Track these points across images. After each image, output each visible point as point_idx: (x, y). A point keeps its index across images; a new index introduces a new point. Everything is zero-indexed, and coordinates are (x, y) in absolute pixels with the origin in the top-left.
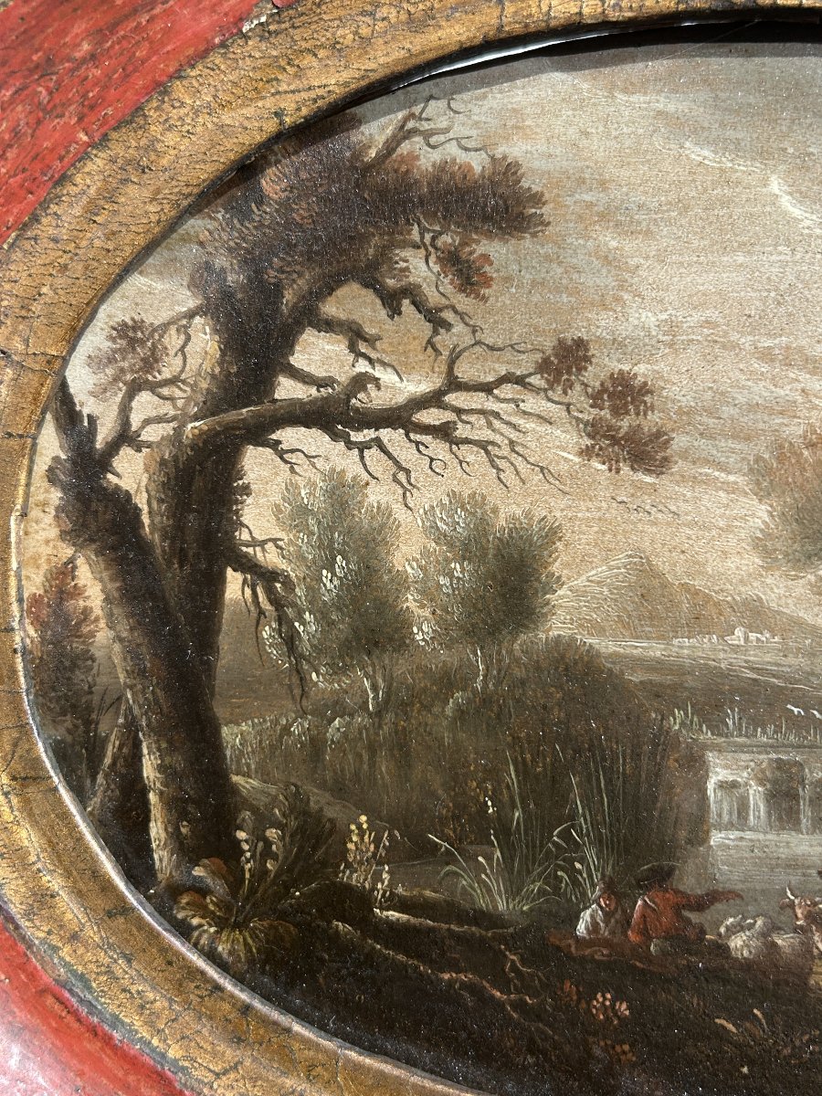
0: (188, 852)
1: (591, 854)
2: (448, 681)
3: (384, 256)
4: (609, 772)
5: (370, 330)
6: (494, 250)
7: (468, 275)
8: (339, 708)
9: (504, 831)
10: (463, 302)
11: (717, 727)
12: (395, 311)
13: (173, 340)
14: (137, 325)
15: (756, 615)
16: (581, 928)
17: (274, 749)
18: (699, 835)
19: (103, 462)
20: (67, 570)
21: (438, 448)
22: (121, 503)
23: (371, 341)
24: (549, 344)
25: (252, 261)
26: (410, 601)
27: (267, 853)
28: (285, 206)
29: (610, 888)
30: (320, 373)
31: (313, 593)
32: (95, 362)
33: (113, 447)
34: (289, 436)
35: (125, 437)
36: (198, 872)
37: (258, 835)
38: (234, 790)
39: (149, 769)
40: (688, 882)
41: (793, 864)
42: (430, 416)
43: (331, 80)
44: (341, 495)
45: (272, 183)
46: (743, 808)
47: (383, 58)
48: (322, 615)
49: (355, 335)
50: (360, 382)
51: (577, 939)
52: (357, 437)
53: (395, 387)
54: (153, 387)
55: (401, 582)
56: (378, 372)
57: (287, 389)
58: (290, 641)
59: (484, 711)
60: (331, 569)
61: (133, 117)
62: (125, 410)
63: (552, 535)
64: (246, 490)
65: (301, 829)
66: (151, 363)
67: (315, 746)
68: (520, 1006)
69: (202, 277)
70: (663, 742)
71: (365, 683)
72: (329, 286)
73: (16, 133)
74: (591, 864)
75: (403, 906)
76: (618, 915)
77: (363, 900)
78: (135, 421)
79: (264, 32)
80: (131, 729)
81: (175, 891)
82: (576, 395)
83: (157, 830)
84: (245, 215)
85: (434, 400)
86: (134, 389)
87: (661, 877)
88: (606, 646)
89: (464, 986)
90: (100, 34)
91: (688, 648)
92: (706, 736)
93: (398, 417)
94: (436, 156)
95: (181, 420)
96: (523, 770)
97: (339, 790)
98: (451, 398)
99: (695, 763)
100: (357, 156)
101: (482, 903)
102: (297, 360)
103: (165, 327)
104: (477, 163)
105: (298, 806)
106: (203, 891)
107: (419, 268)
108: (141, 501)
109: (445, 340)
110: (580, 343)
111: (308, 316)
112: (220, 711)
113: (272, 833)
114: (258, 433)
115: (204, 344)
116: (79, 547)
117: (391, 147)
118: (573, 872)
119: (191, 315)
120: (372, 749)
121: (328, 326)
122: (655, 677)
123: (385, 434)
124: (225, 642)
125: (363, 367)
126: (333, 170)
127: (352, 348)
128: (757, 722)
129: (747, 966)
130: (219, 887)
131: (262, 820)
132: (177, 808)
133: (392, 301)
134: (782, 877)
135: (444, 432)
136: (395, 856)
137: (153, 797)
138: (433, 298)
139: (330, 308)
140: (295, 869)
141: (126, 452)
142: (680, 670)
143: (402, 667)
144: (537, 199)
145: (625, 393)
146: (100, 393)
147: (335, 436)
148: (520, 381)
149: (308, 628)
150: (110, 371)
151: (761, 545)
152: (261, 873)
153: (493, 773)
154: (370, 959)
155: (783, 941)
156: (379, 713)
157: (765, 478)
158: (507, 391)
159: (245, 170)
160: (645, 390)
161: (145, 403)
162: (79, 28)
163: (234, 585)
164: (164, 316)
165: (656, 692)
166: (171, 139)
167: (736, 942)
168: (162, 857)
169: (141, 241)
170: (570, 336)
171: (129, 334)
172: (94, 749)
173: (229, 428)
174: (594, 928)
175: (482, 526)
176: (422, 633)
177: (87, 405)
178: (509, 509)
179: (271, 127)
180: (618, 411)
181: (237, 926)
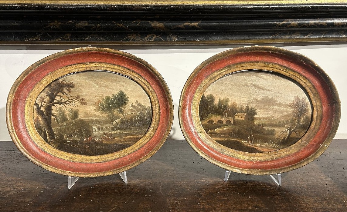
0: (51, 139)
1: (84, 135)
2: (71, 123)
3: (62, 90)
4: (85, 128)
5: (62, 96)
6: (71, 89)
7: (69, 91)
8: (62, 126)
9: (77, 134)
10: (69, 93)
11: (93, 124)
12: (64, 94)
13: (45, 98)
14: (42, 97)
15: (95, 115)
16: (84, 141)
17: (57, 130)
18: (93, 133)
19: (40, 108)
20: (38, 117)
21: (68, 105)
22: (42, 111)
23: (62, 97)
24: (76, 96)
25: (51, 91)
26: (67, 117)
27: (57, 138)
28: (54, 87)
29: (86, 137)
30: (58, 99)
31: (59, 117)
32: (38, 100)
33: (41, 107)
34: (56, 105)
35: (42, 106)
36: (52, 140)
37: (56, 137)
38: (54, 133)
39: (47, 132)
40: (92, 136)
41: (100, 134)
42: (67, 102)
43: (56, 77)
44: (61, 109)
45: (52, 85)
46: (96, 130)
47: (61, 75)
48: (60, 119)
49: (60, 96)
50: (61, 100)
51: (84, 142)
52: (61, 104)
53: (64, 100)
54: (44, 102)
55: (67, 116)
56: (63, 99)
57: (55, 101)
58: (58, 121)
59: (74, 125)
60: (60, 114)
61: (40, 81)
62: (41, 104)
63: (78, 111)
64: (52, 109)
65: (60, 136)
66: (43, 100)
67: (61, 129)
68: (80, 148)
69: (47, 93)
70: (89, 126)
71: (64, 124)
72: (58, 92)
73: (31, 83)
74: (84, 136)
75: (69, 141)
76: (87, 139)
77: (66, 141)
78: (42, 105)
79: (50, 74)
80: (45, 129)
81: (50, 142)
82: (79, 100)
83: (48, 137)
84: (50, 88)
85: (68, 101)
86: (42, 102)
87: (90, 136)
88: (84, 119)
89: (75, 146)
90: (37, 75)
91: (90, 118)
92: (92, 125)
93: (65, 102)
94: (66, 82)
95: (46, 104)
96: (78, 129)
97: (63, 132)
98: (69, 101)
99: (92, 127)
100: (59, 82)
101: (76, 140)
102: (56, 99)
103: (44, 97)
104: (69, 83)
105: (60, 134)
106: (52, 142)
107: (65, 91)
108: (43, 111)
109: (68, 96)
110: (79, 96)
111: (56, 95)
112: (52, 127)
113: (58, 136)
114: (53, 105)
115: (48, 98)
116: (39, 115)
117: (62, 82)
118: (83, 136)
119: (46, 96)
120: (65, 129)
121: (58, 96)
122: (87, 121)
123: (64, 104)
124: (52, 121)
125: (61, 99)
126: (57, 84)
127: (60, 97)
128: (96, 123)
129: (98, 142)
130: (54, 141)
131: (57, 136)
132: (49, 135)
133: (63, 94)
134: (99, 135)
135: (69, 103)
136: (68, 137)
137: (47, 135)
138: (67, 93)
139: (58, 94)
140: (60, 139)
141: (42, 107)
142: (90, 120)
143: (67, 122)
144: (74, 85)
145: (83, 99)
146: (39, 102)
147: (60, 104)
148: (74, 99)
149: (59, 120)
150: (40, 101)
151: (95, 110)
152: (57, 140)
153: (76, 129)
154: (67, 145)
155: (100, 140)
156: (66, 126)
157: (94, 105)
158: (73, 100)
159: (50, 84)
160: (84, 99)
161: (43, 103)
162: (35, 75)
163: (52, 117)
164: (44, 96)
165: (88, 122)
166: (43, 82)
167: (96, 140)
168: (48, 139)
169: (42, 90)
170: (78, 95)
171: (41, 98)
172: (42, 131)
173: (50, 104)
174: (85, 140)
175: (73, 110)
176: (69, 119)
177: (38, 104)
178: (75, 109)
179: (52, 81)
180: (83, 101)
181: (56, 144)
